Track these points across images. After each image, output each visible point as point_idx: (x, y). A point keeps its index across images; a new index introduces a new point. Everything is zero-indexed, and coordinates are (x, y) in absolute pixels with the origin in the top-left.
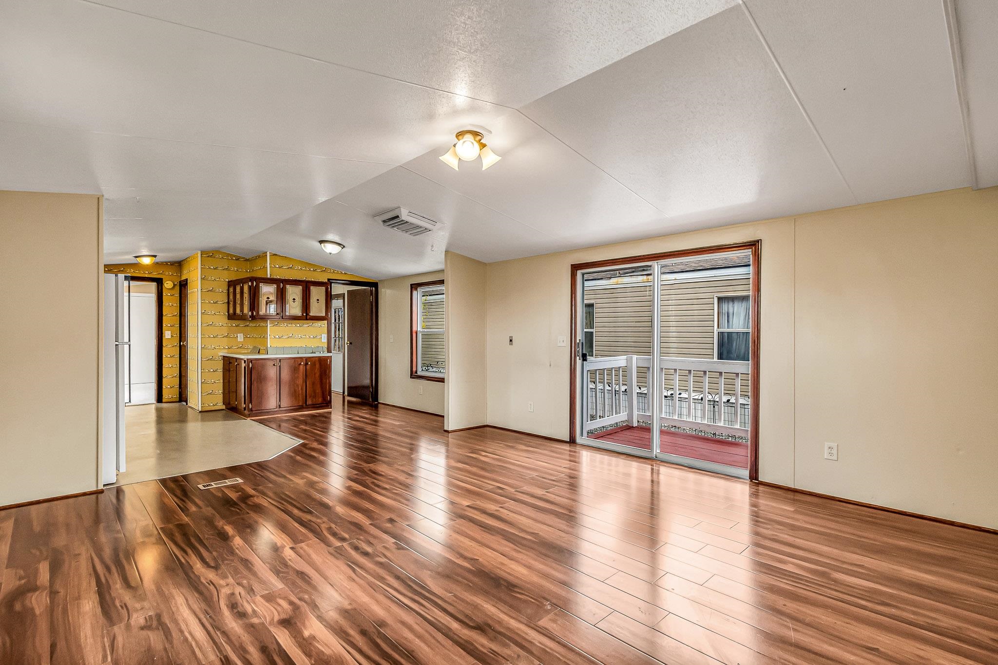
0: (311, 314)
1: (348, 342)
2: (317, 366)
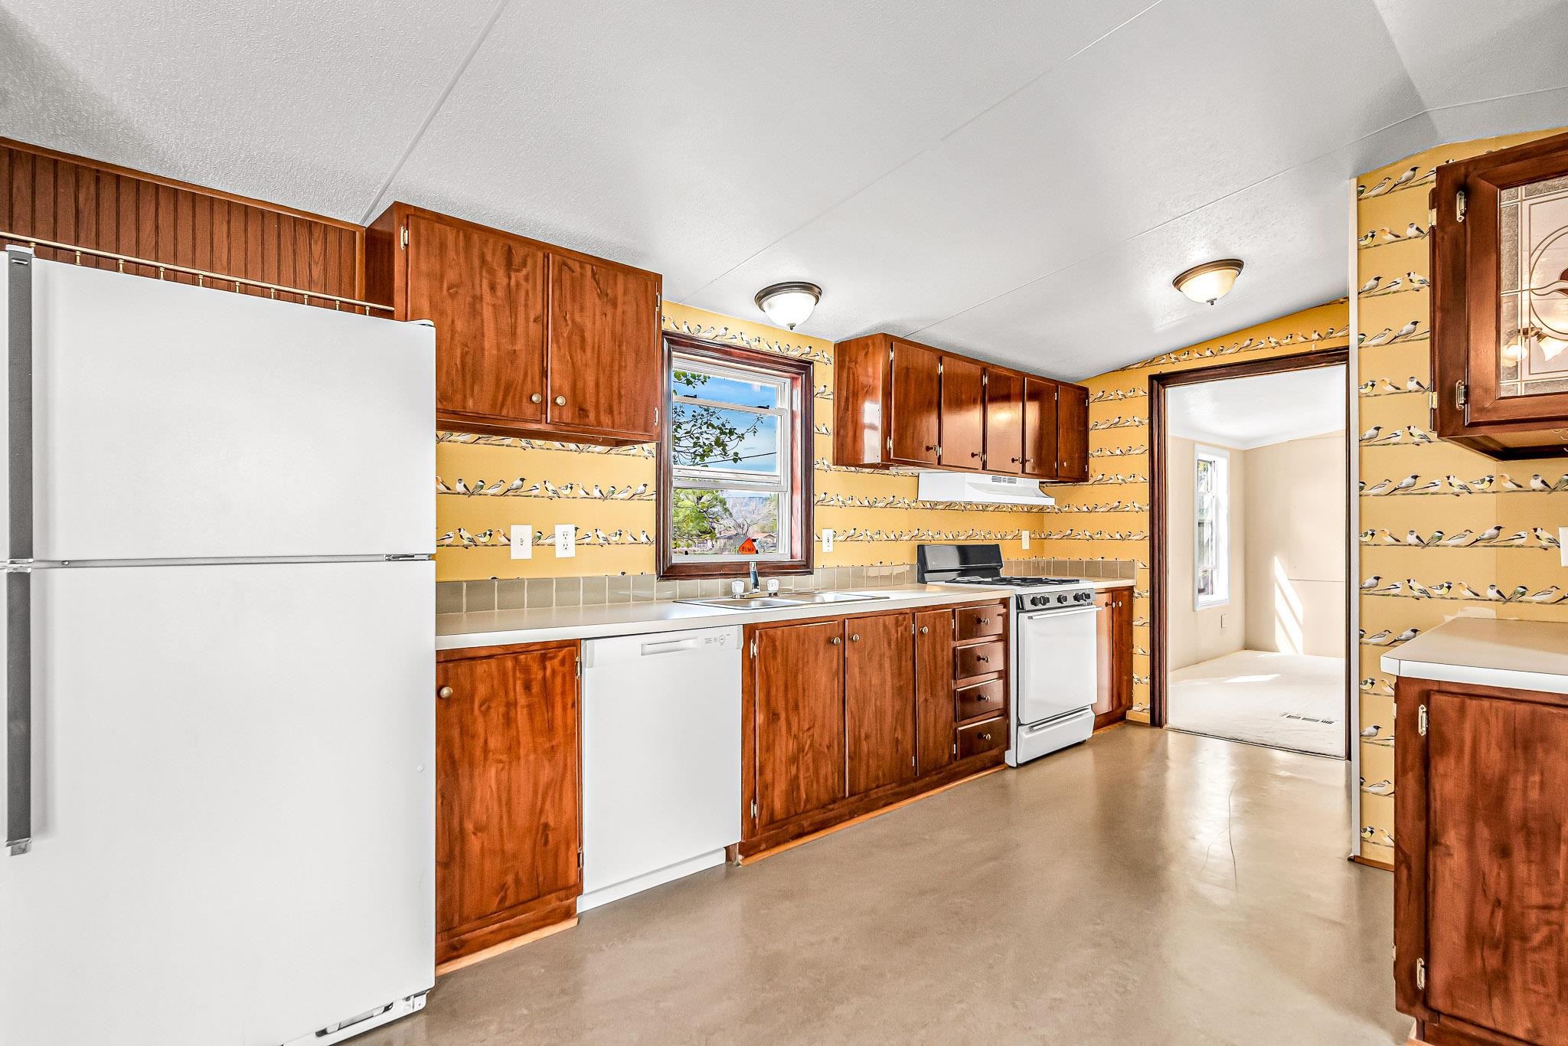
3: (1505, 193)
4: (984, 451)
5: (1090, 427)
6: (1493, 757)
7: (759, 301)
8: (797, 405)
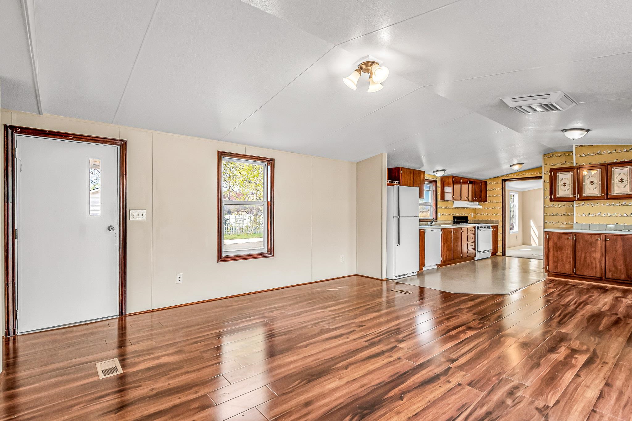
3: (557, 173)
4: (461, 196)
5: (488, 190)
6: (556, 240)
7: (434, 172)
8: (435, 189)
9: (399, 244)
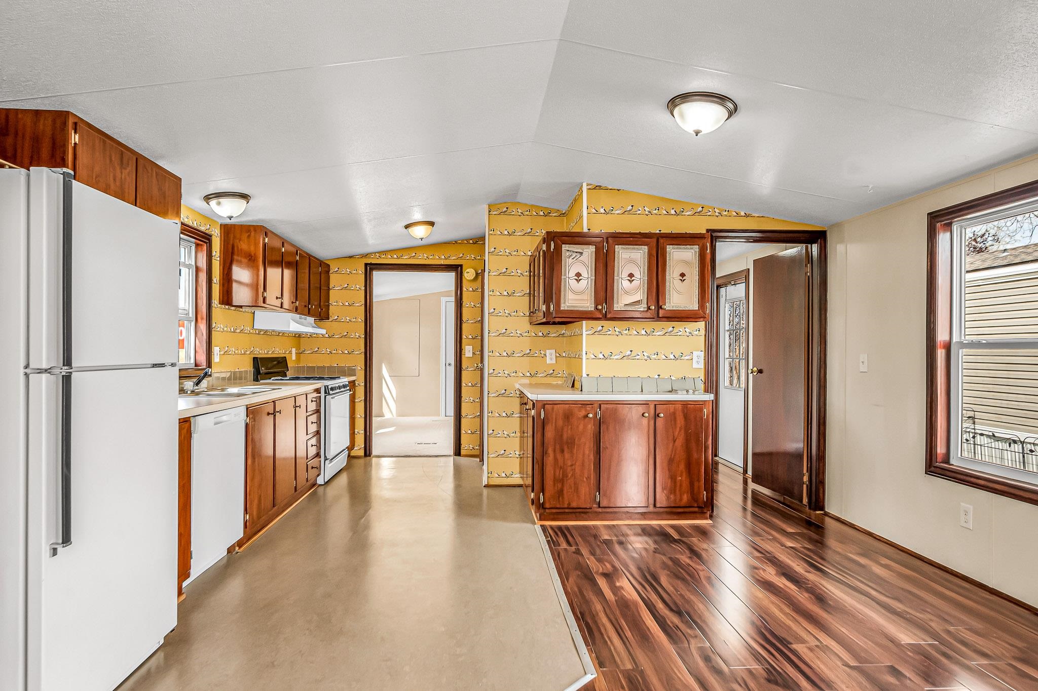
0: (669, 306)
1: (755, 369)
2: (680, 421)
5: (331, 287)
6: (560, 423)
7: (207, 198)
8: (203, 263)
9: (66, 539)
